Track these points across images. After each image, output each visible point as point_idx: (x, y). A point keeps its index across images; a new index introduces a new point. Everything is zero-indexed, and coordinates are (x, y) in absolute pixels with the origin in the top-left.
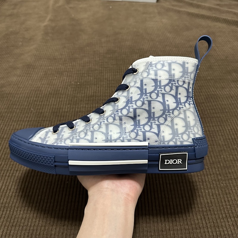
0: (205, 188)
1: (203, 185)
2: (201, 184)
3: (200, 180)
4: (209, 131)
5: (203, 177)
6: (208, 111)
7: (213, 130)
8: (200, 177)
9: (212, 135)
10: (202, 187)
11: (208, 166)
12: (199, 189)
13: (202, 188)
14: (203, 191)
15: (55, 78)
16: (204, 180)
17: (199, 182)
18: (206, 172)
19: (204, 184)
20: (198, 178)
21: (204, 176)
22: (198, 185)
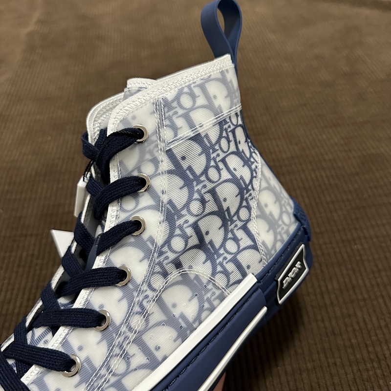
0: (385, 374)
1: (380, 367)
2: (376, 365)
3: (372, 356)
4: (377, 237)
5: (378, 349)
6: (369, 191)
7: (385, 233)
8: (371, 349)
9: (383, 245)
10: (379, 372)
11: (385, 321)
12: (373, 379)
13: (379, 375)
14: (381, 382)
15: (49, 138)
16: (381, 357)
17: (372, 360)
18: (384, 334)
19: (383, 366)
20: (368, 352)
21: (381, 345)
22: (370, 369)
